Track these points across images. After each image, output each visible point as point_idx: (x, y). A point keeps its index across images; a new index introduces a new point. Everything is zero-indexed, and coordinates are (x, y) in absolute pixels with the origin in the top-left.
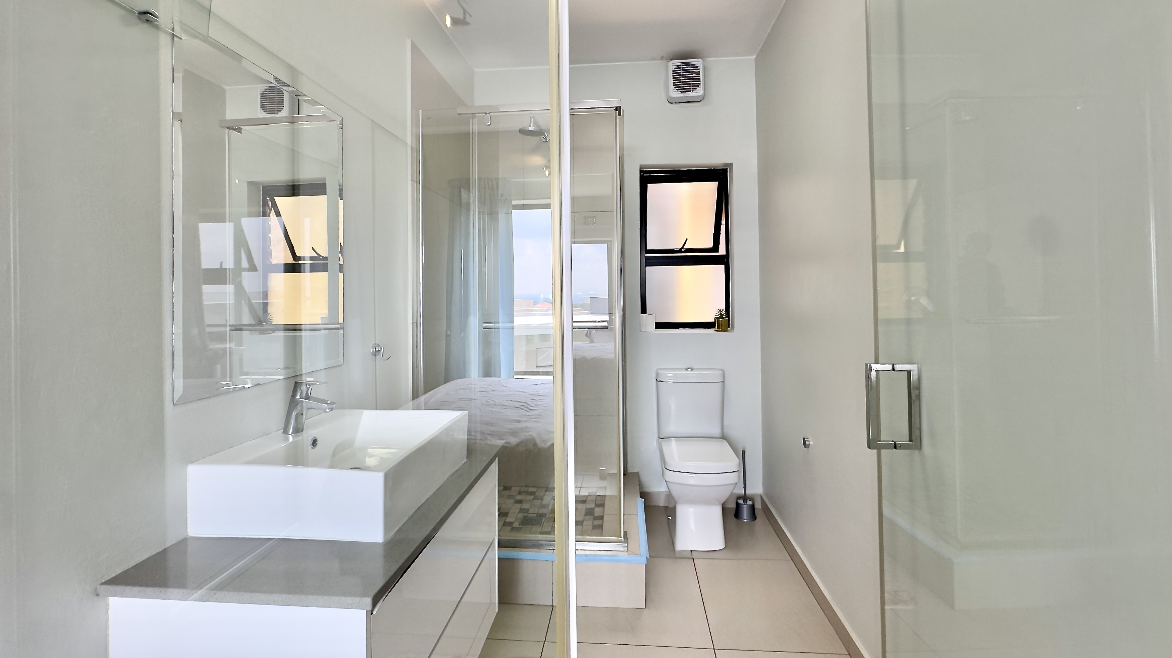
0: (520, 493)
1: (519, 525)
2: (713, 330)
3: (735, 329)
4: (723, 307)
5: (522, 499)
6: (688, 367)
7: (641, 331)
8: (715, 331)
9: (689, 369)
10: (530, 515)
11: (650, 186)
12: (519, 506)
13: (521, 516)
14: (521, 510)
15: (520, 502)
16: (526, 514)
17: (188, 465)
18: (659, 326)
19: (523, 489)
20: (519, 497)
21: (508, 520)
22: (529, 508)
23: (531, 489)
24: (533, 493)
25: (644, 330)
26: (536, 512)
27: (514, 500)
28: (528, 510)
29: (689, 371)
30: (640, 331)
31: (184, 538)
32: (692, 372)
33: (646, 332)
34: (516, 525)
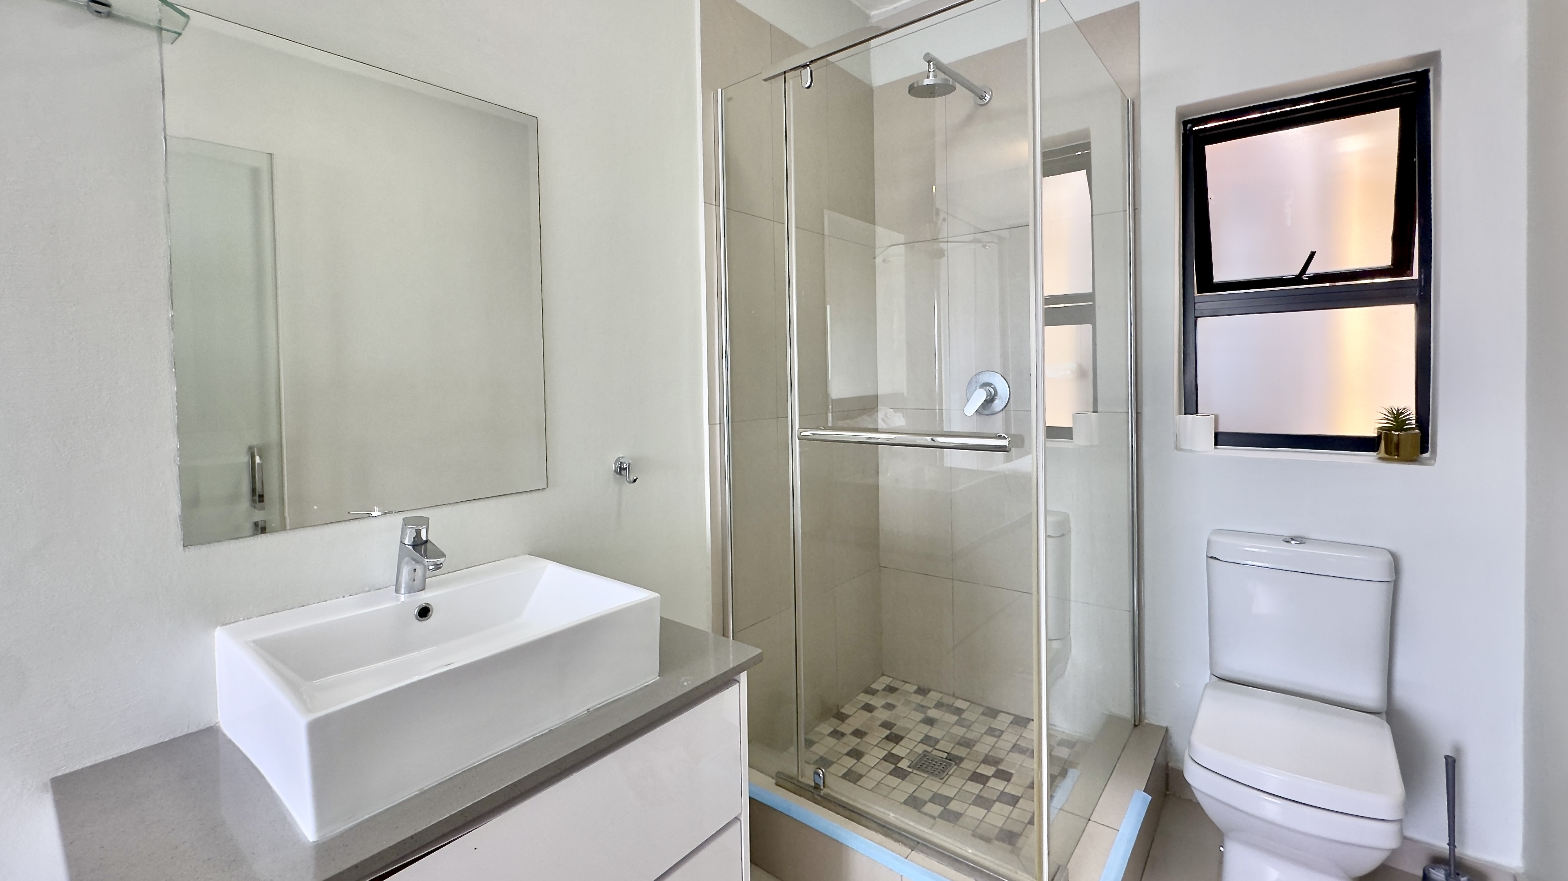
0: (939, 705)
1: (909, 767)
2: (1373, 456)
3: (1437, 459)
4: (1407, 402)
5: (936, 717)
6: (1294, 533)
7: (1181, 450)
8: (1381, 459)
9: (1293, 539)
10: (935, 752)
11: (1212, 151)
12: (926, 729)
13: (920, 749)
14: (927, 740)
15: (930, 722)
16: (930, 749)
17: (216, 627)
18: (1220, 439)
19: (947, 700)
20: (933, 713)
21: (898, 750)
22: (939, 737)
23: (960, 704)
24: (958, 711)
25: (1188, 447)
26: (948, 751)
27: (922, 716)
28: (937, 741)
29: (1293, 547)
30: (1177, 448)
31: (212, 725)
32: (1301, 549)
33: (1191, 451)
34: (904, 764)
